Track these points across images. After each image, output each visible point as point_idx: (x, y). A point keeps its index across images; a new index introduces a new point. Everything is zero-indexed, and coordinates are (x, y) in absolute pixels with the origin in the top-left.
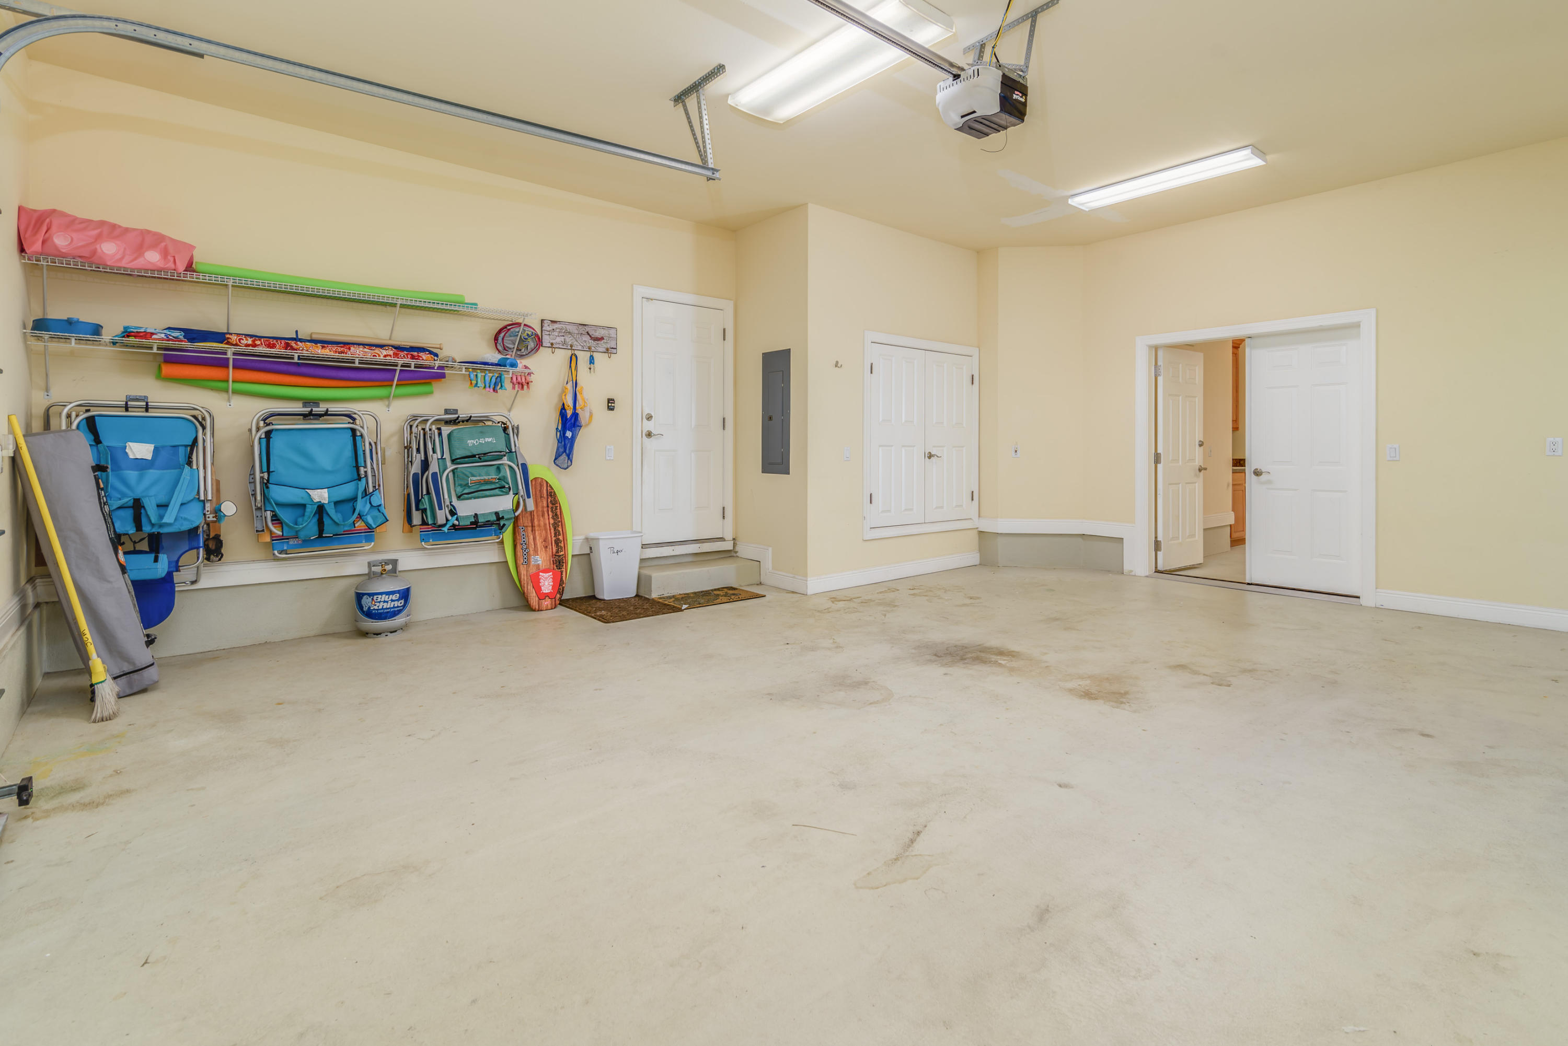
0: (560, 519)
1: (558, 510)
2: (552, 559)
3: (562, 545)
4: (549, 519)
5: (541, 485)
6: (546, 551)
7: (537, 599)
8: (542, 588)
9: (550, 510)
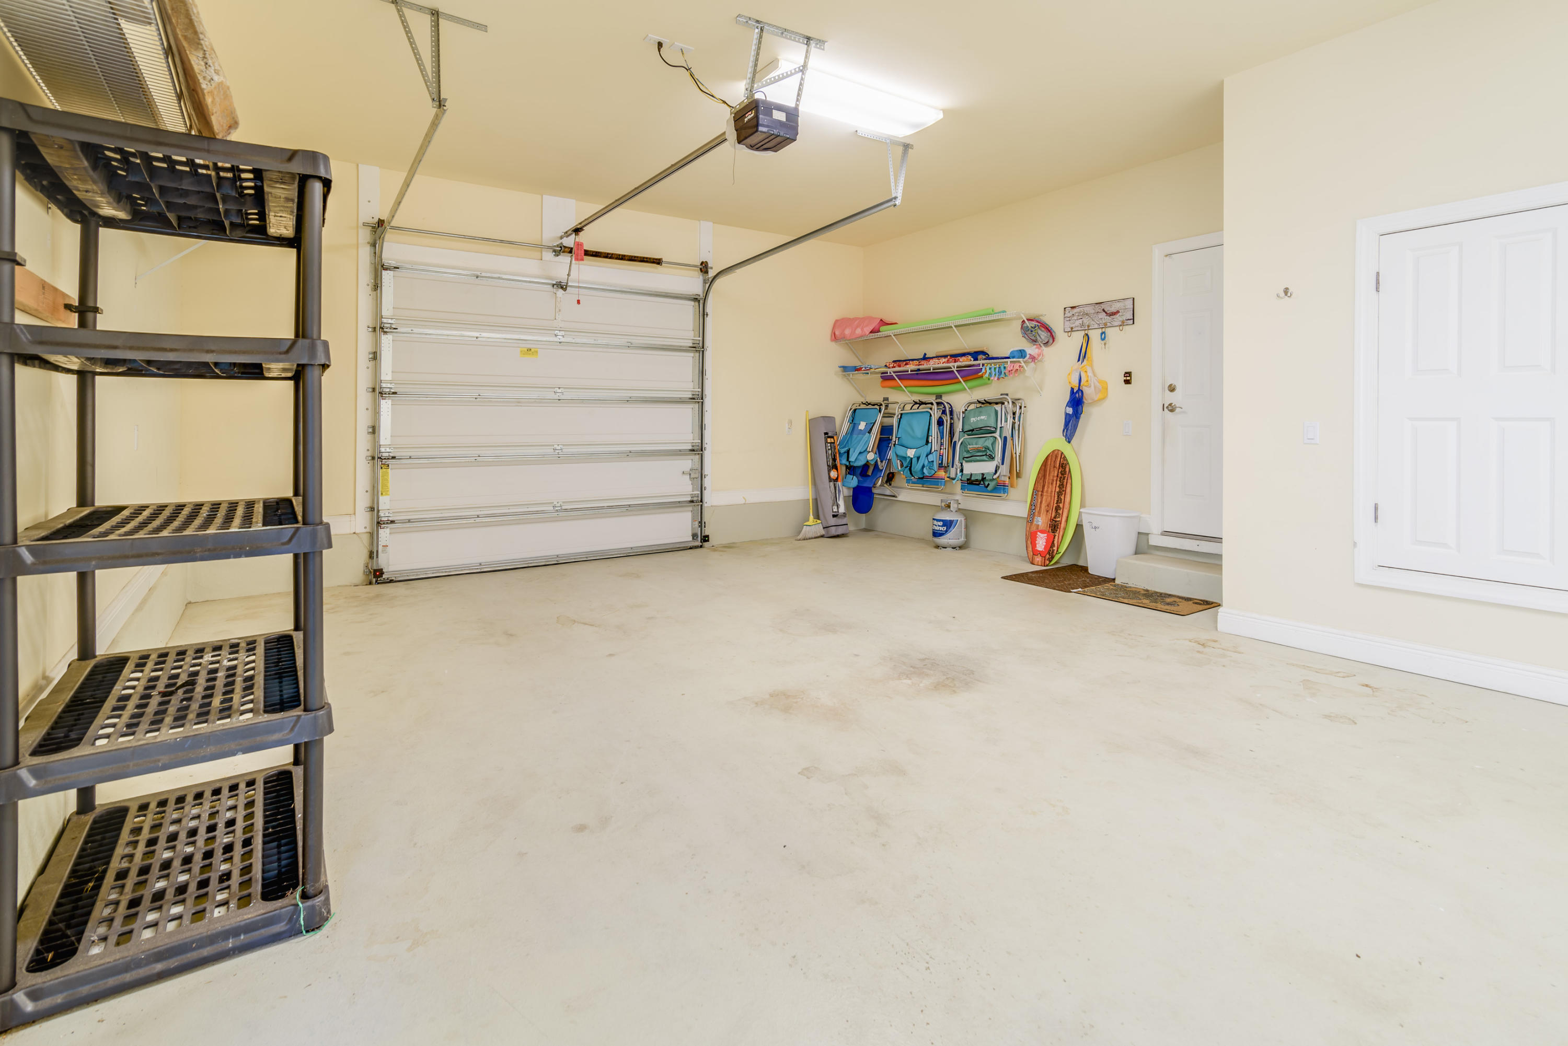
0: (1064, 489)
1: (1065, 481)
2: (1049, 523)
3: (1061, 512)
4: (1056, 487)
5: (1056, 457)
6: (1047, 514)
7: (1032, 553)
8: (1037, 545)
9: (1058, 479)
